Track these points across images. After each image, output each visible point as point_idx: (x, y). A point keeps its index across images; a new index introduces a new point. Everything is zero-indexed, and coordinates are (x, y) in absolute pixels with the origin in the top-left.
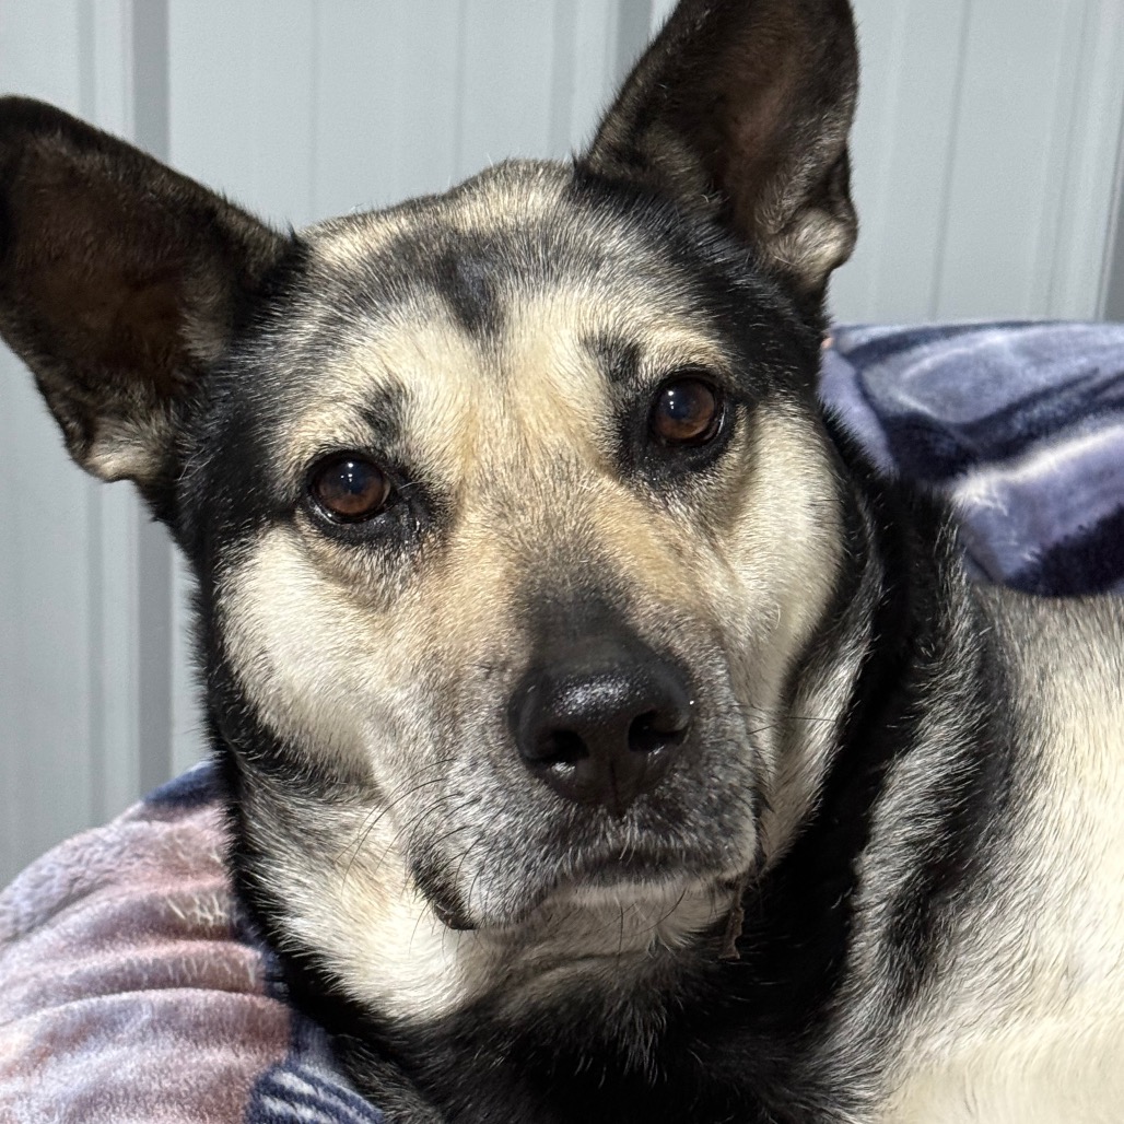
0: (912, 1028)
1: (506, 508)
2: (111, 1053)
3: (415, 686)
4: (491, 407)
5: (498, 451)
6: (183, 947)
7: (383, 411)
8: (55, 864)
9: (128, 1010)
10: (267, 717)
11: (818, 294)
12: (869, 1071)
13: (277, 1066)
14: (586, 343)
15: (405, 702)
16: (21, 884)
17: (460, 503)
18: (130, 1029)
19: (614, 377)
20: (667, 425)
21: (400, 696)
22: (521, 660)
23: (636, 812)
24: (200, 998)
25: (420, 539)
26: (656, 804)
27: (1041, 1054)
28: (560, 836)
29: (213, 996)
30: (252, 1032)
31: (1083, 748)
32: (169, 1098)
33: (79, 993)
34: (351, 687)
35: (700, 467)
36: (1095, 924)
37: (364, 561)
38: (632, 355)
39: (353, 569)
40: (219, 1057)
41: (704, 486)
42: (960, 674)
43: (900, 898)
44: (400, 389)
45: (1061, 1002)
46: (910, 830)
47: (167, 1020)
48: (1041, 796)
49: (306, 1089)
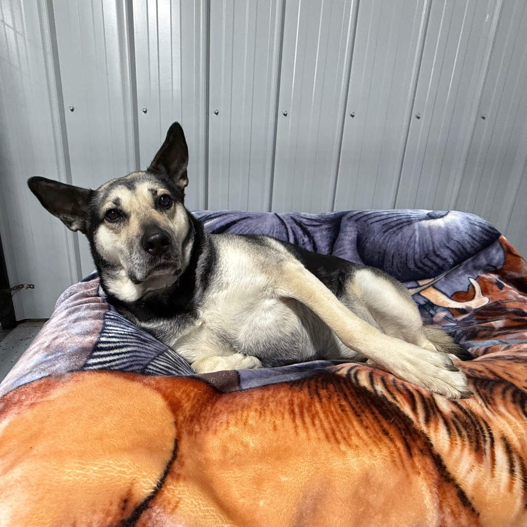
0: (206, 294)
1: (138, 214)
2: (79, 313)
3: (126, 244)
4: (134, 200)
5: (136, 206)
6: (89, 298)
7: (117, 202)
8: (67, 291)
9: (82, 307)
10: (104, 258)
11: (183, 190)
12: (201, 301)
13: (107, 312)
14: (149, 190)
15: (124, 247)
16: (62, 295)
17: (131, 215)
18: (82, 309)
19: (153, 194)
20: (162, 203)
21: (123, 246)
22: (143, 234)
23: (163, 256)
24: (93, 304)
25: (124, 220)
26: (166, 255)
27: (225, 296)
28: (151, 262)
29: (95, 304)
30: (102, 308)
31: (224, 251)
32: (90, 317)
33: (73, 306)
34: (115, 248)
35: (168, 209)
36: (230, 276)
37: (115, 225)
38: (156, 192)
39: (114, 227)
40: (97, 311)
41: (168, 211)
42: (207, 243)
43: (202, 275)
44: (119, 198)
45: (227, 288)
46: (202, 265)
47: (88, 307)
48: (220, 259)
49: (112, 314)
